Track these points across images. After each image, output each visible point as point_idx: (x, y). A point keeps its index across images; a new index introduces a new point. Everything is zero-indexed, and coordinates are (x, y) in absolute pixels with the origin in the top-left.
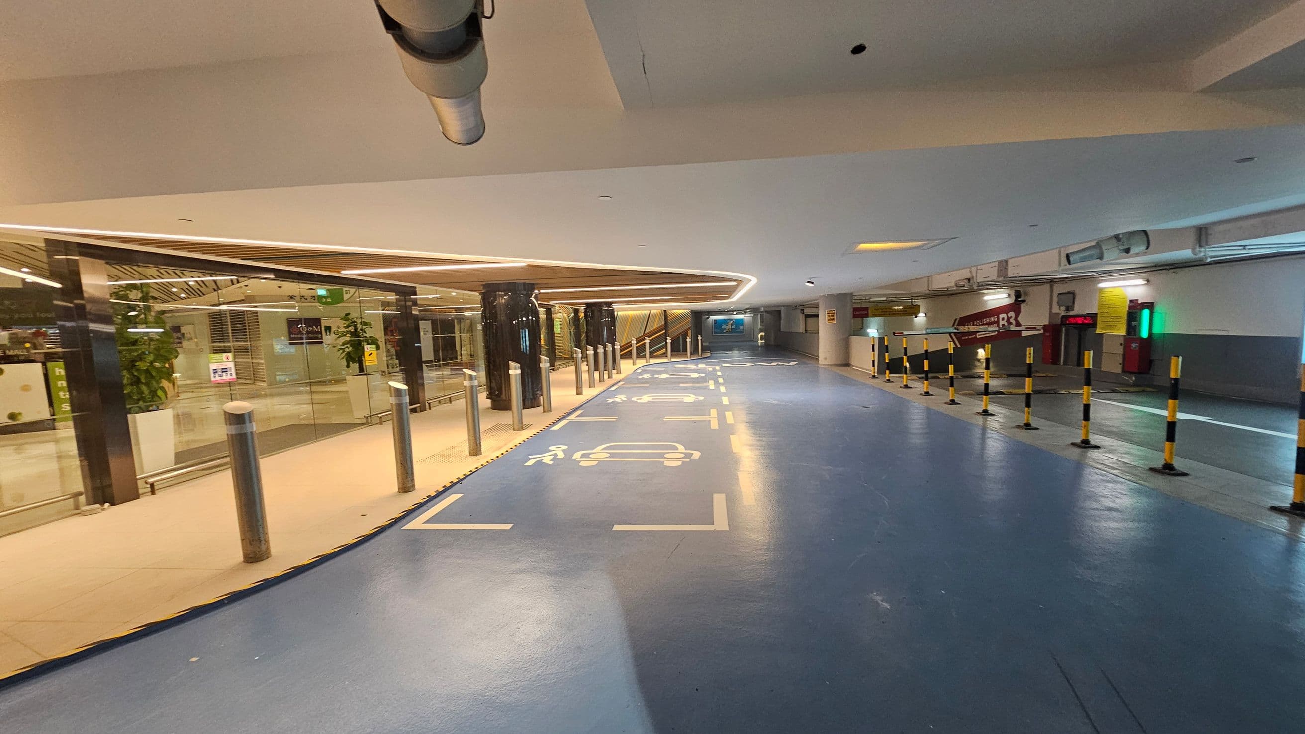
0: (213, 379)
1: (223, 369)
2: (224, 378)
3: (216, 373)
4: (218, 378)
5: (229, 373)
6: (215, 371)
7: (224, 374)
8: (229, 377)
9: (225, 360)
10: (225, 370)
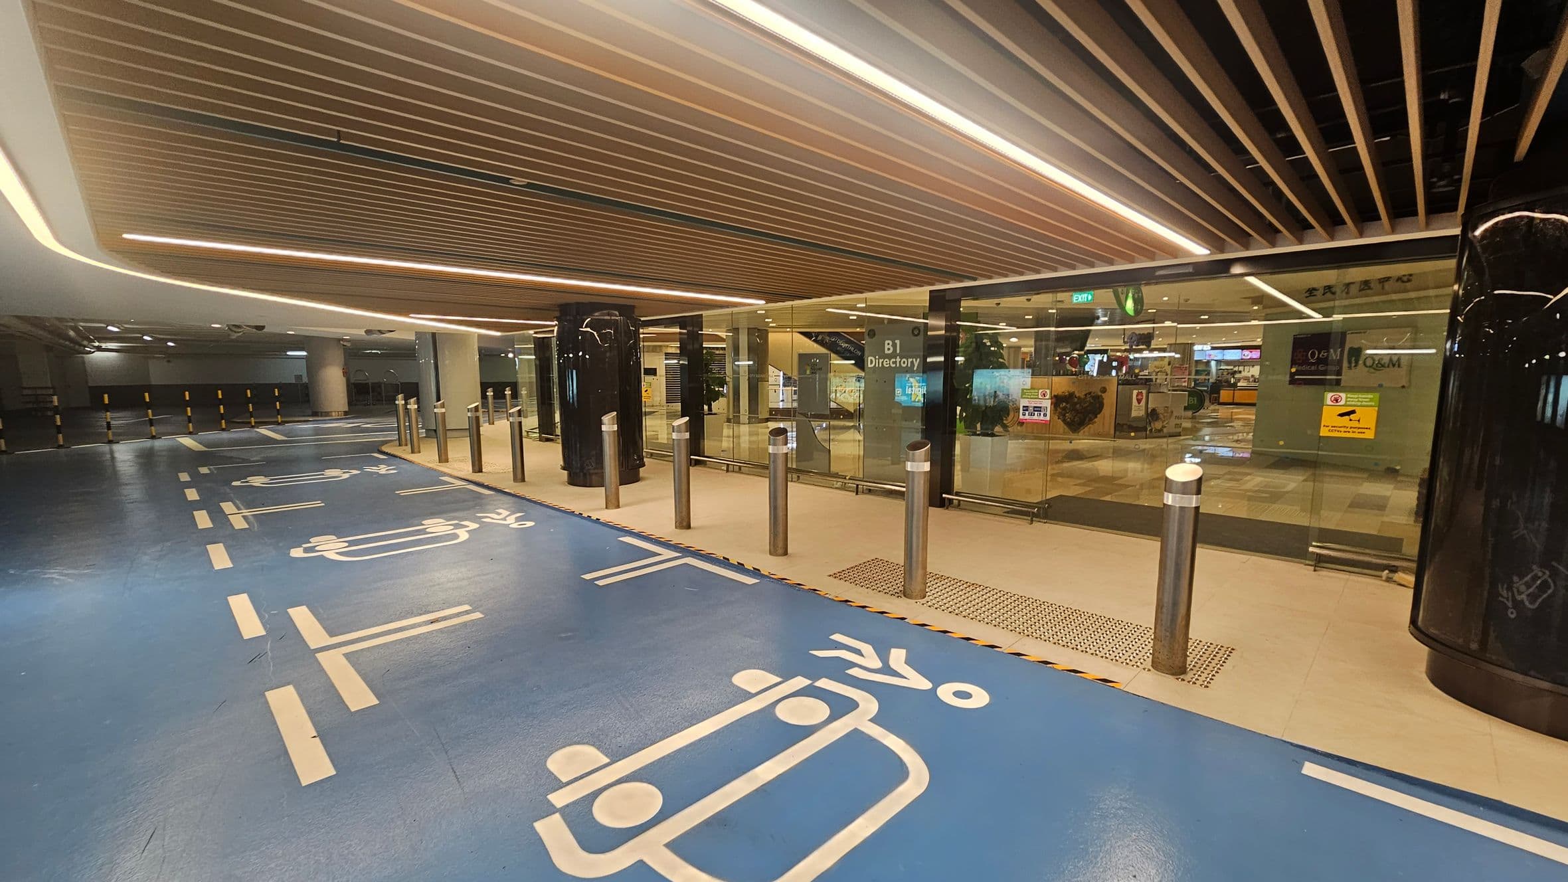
0: (1021, 417)
1: (1035, 407)
2: (1035, 417)
3: (1027, 410)
4: (1027, 417)
5: (1042, 414)
6: (1026, 408)
7: (1036, 413)
8: (1042, 417)
9: (1040, 397)
10: (1038, 409)
